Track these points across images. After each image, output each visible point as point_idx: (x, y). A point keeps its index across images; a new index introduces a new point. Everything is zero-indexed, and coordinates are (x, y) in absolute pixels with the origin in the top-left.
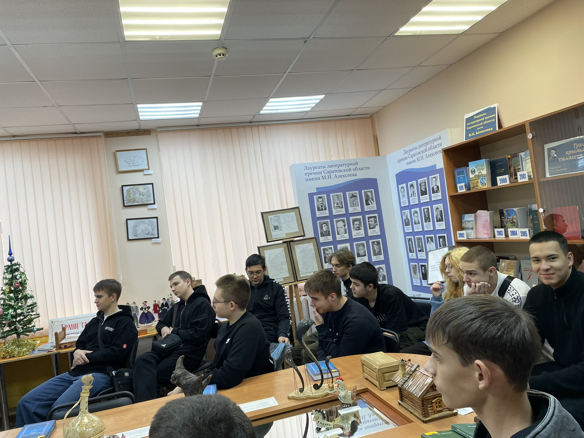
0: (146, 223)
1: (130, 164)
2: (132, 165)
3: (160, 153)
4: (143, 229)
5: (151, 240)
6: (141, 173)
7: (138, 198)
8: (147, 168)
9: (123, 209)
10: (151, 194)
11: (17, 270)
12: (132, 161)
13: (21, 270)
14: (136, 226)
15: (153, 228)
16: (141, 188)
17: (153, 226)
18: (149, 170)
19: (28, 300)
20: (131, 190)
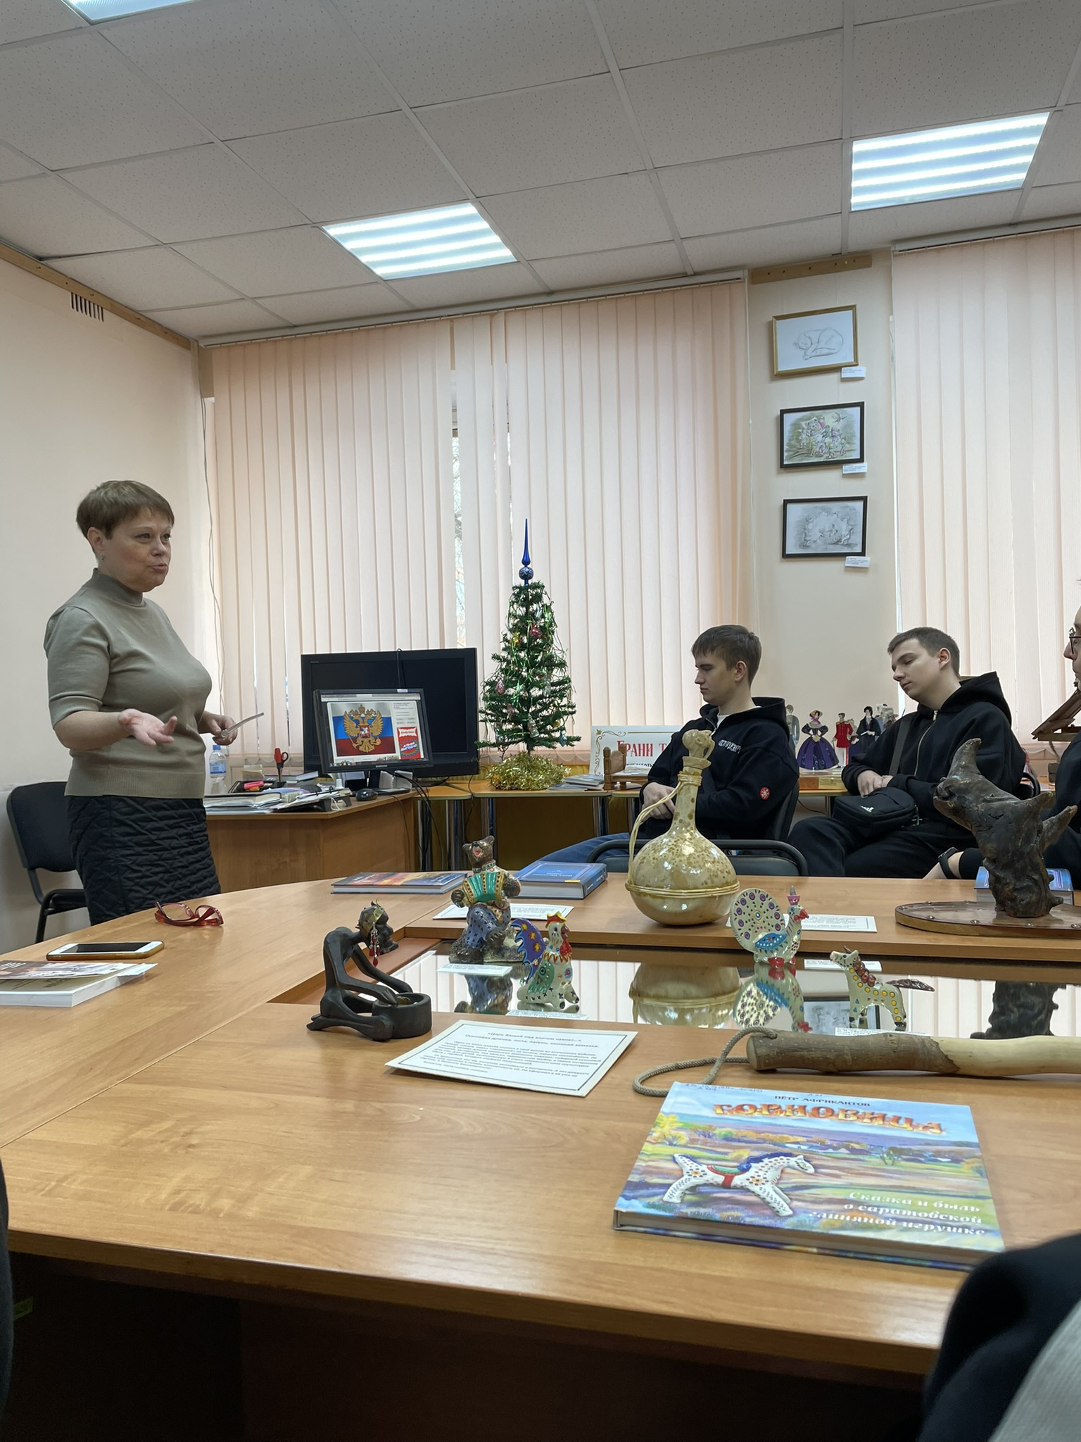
0: (833, 512)
1: (809, 352)
2: (814, 354)
3: (891, 318)
4: (824, 530)
5: (843, 558)
6: (834, 377)
7: (820, 445)
8: (853, 360)
9: (779, 473)
10: (856, 435)
11: (538, 598)
12: (813, 342)
13: (545, 600)
14: (807, 520)
15: (850, 527)
16: (829, 418)
17: (852, 523)
18: (858, 365)
19: (555, 670)
20: (803, 424)
